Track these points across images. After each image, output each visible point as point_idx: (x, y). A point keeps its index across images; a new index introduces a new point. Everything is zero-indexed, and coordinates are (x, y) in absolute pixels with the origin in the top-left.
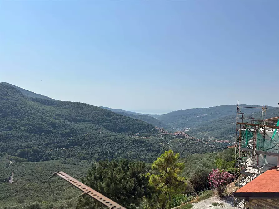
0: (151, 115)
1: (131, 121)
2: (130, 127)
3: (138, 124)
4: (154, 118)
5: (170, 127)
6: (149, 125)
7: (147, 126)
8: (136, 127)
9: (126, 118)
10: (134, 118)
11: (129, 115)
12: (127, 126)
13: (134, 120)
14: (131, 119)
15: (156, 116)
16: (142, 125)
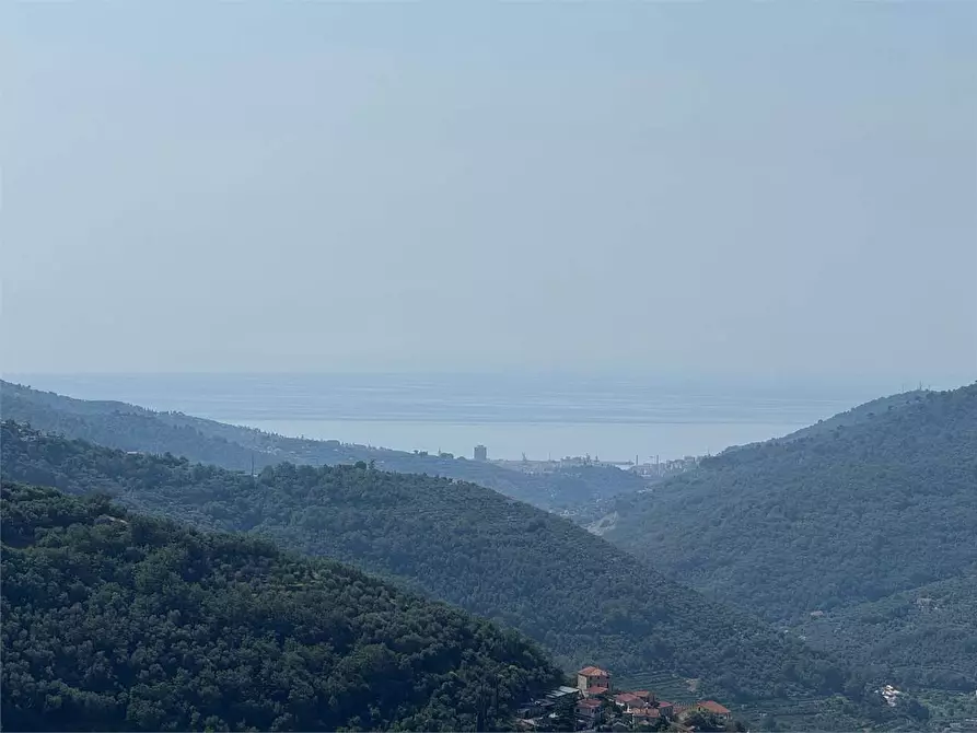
0: (498, 470)
1: (143, 572)
2: (127, 674)
3: (280, 626)
4: (540, 524)
5: (833, 681)
6: (464, 635)
7: (429, 664)
8: (242, 676)
9: (61, 519)
10: (201, 522)
11: (115, 464)
12: (68, 667)
13: (199, 560)
14: (146, 534)
15: (583, 476)
16: (343, 637)
